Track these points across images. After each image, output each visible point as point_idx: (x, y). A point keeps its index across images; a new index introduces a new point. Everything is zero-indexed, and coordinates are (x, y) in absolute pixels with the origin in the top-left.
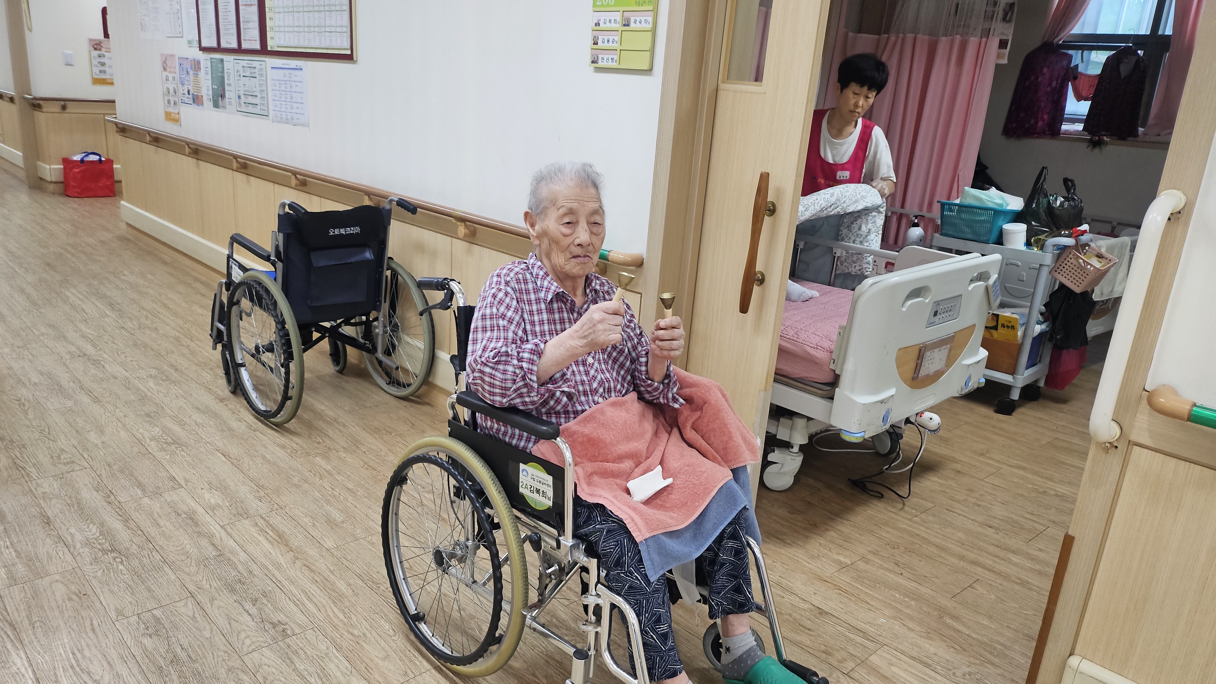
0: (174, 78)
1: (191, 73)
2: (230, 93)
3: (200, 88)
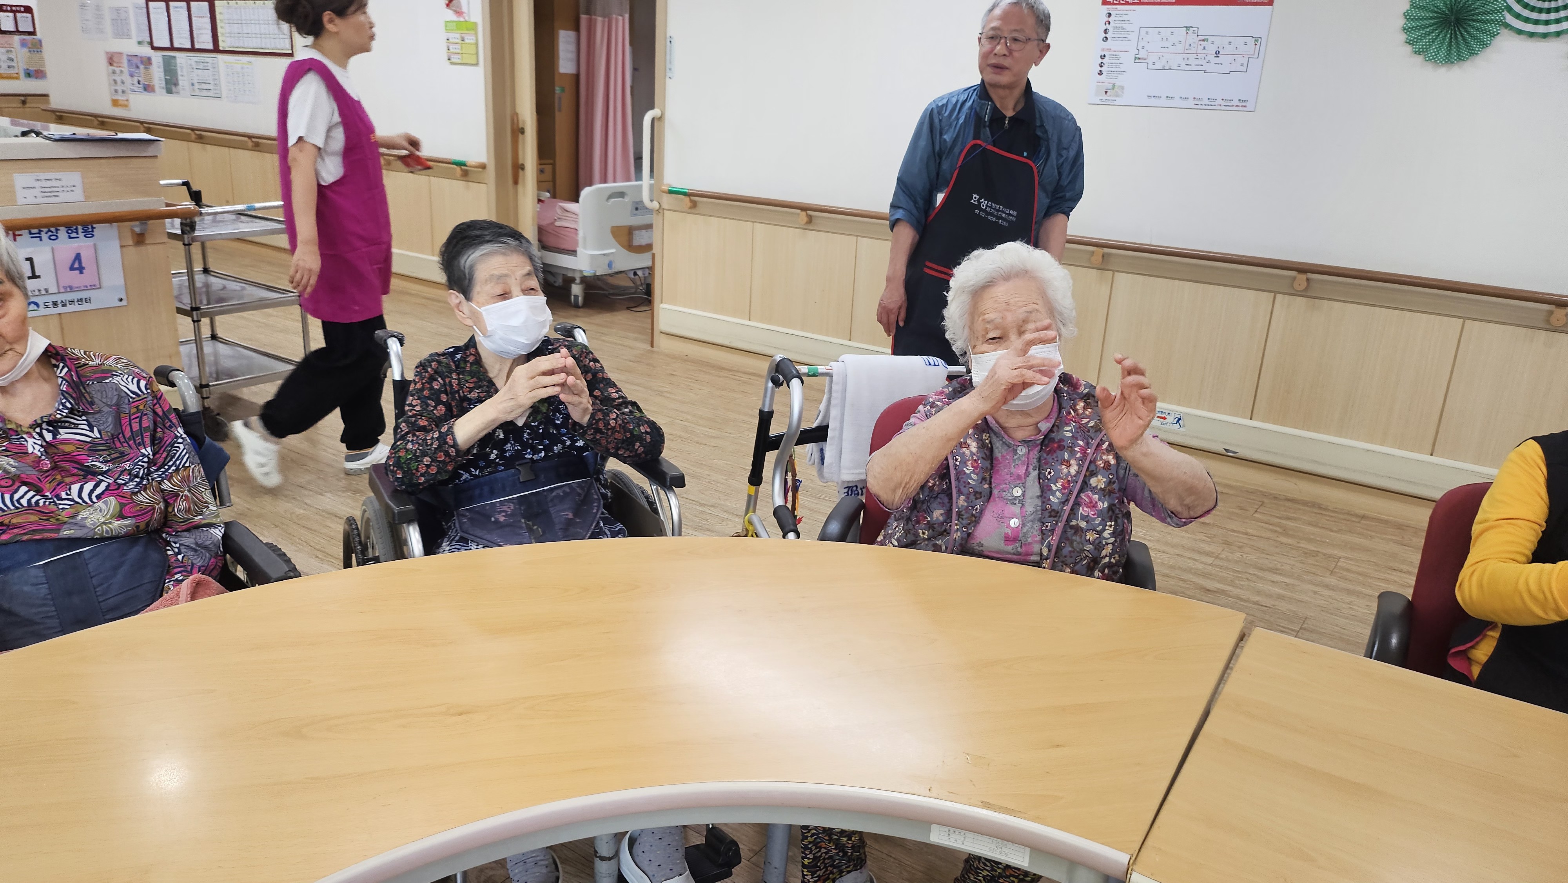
0: (121, 71)
1: (142, 67)
2: (183, 82)
3: (151, 79)
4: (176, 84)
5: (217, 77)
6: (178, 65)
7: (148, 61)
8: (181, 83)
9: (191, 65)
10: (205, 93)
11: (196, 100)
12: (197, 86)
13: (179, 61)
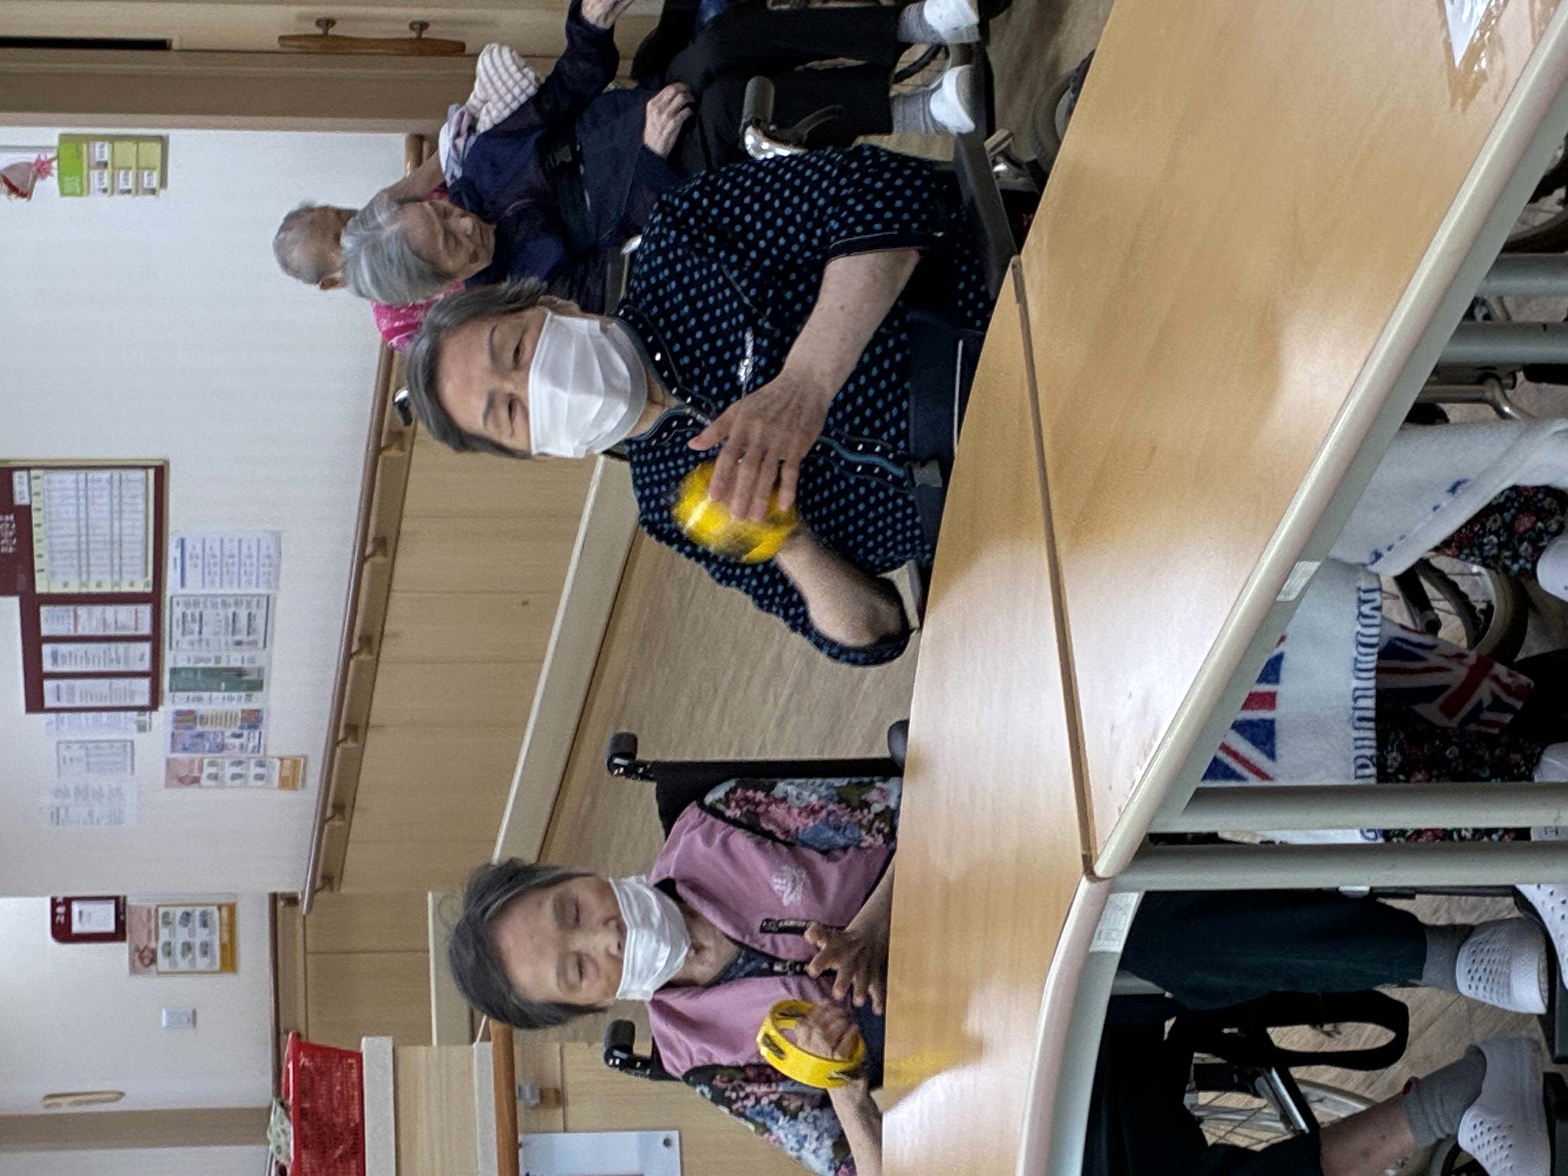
0: (212, 764)
1: (199, 728)
2: (234, 659)
3: (227, 715)
4: (240, 672)
5: (219, 600)
6: (191, 665)
7: (184, 719)
8: (235, 664)
10: (259, 624)
12: (243, 637)
13: (181, 664)
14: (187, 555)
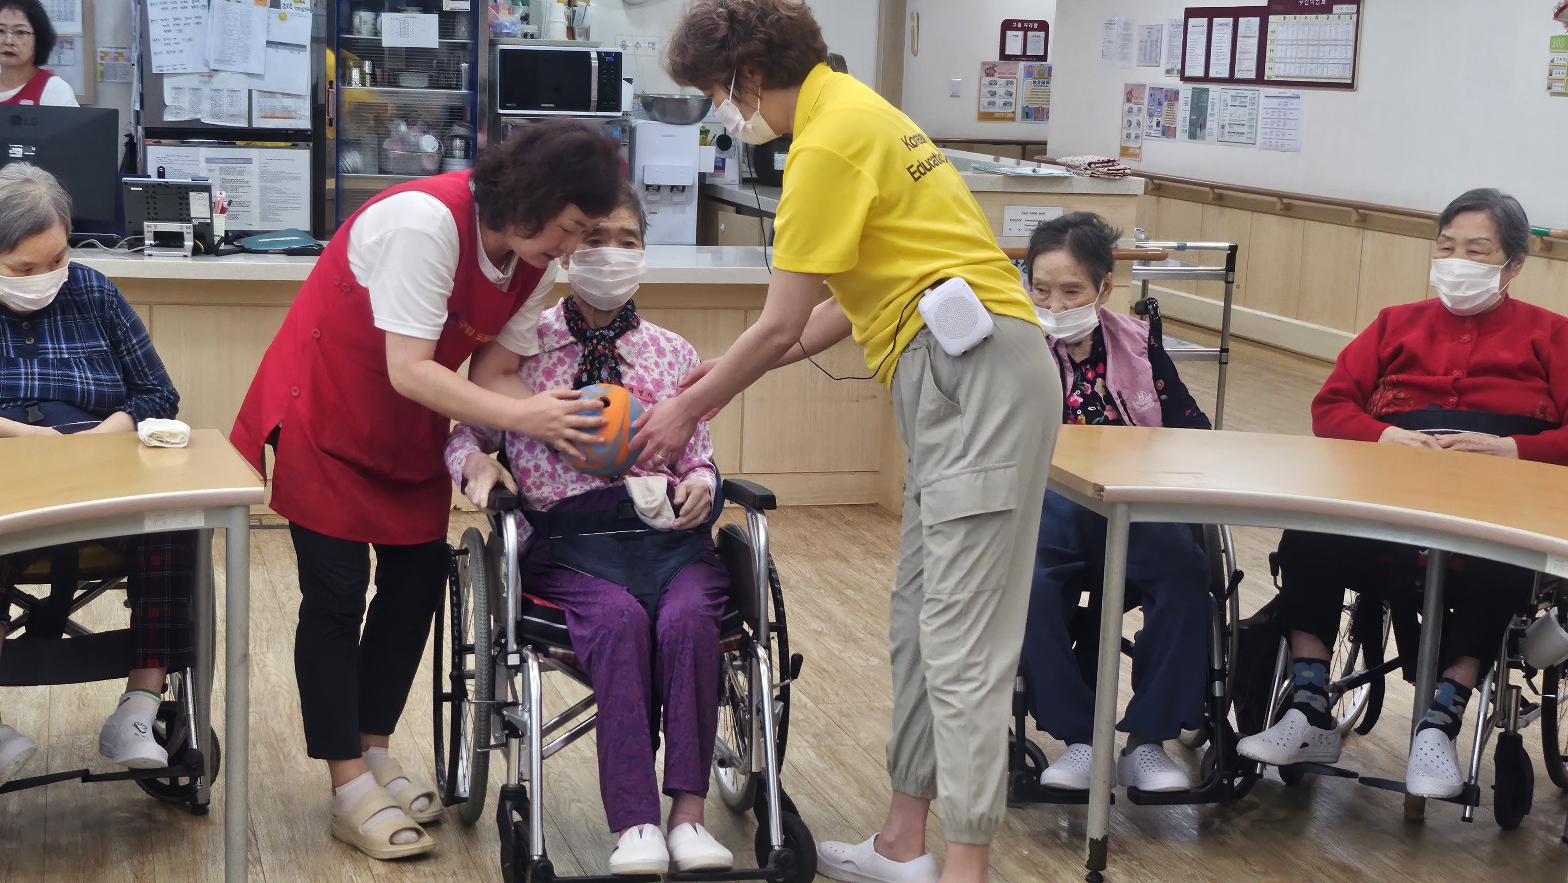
0: (1140, 110)
1: (1166, 103)
2: (1212, 124)
3: (1174, 119)
4: (1203, 126)
5: (1254, 117)
6: (1210, 100)
7: (1174, 96)
8: (1208, 124)
9: (1225, 101)
10: (1236, 138)
11: (1221, 147)
12: (1227, 129)
13: (1211, 95)
14: (1286, 100)
